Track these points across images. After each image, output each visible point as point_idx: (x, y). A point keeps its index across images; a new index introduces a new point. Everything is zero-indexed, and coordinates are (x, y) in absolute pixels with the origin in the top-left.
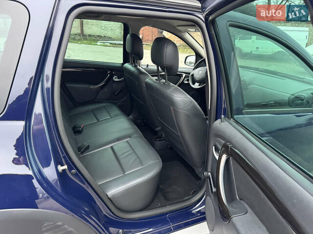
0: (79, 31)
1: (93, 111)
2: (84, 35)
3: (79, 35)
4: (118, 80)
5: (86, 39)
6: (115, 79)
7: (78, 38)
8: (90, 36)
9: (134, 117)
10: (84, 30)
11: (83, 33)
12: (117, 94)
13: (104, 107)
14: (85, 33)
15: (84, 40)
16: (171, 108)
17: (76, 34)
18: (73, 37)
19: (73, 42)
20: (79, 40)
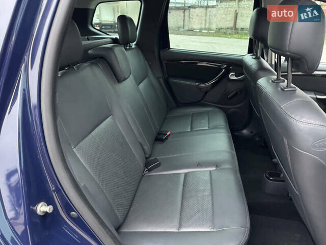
0: (232, 25)
1: (193, 115)
2: (236, 29)
3: (231, 29)
4: (236, 78)
5: (238, 33)
6: (232, 76)
7: (230, 31)
8: (242, 29)
9: (252, 132)
10: (237, 23)
11: (236, 26)
12: (231, 98)
13: (208, 113)
14: (237, 27)
15: (235, 34)
16: (286, 141)
17: (228, 28)
18: (225, 31)
19: (223, 37)
20: (230, 34)
